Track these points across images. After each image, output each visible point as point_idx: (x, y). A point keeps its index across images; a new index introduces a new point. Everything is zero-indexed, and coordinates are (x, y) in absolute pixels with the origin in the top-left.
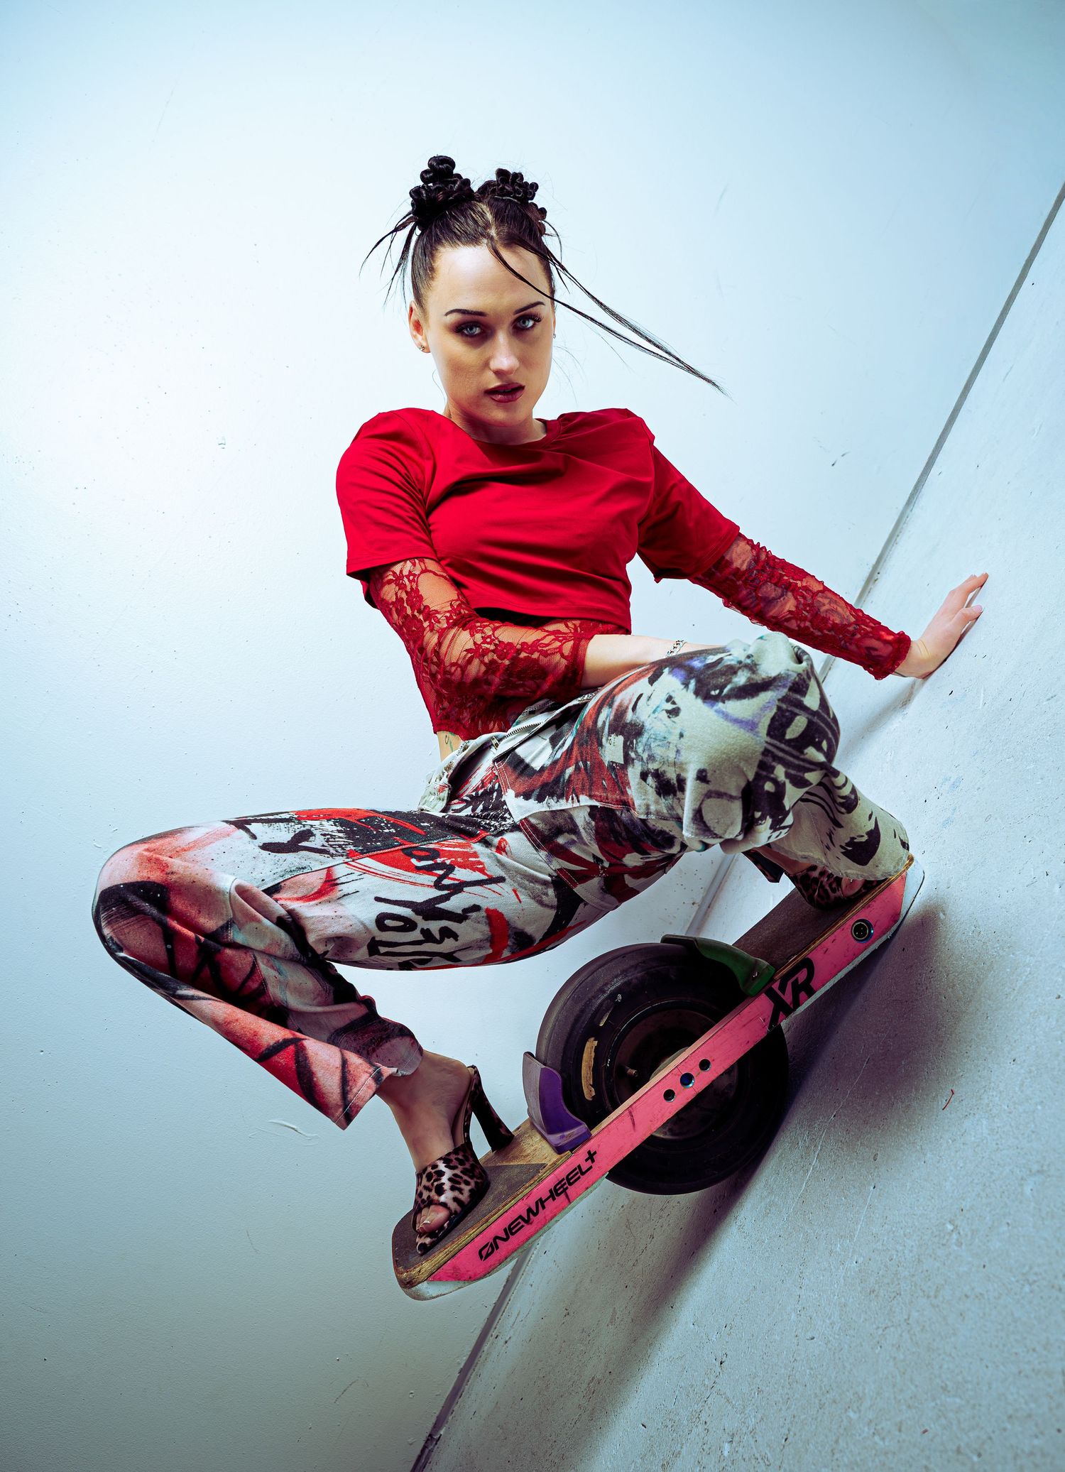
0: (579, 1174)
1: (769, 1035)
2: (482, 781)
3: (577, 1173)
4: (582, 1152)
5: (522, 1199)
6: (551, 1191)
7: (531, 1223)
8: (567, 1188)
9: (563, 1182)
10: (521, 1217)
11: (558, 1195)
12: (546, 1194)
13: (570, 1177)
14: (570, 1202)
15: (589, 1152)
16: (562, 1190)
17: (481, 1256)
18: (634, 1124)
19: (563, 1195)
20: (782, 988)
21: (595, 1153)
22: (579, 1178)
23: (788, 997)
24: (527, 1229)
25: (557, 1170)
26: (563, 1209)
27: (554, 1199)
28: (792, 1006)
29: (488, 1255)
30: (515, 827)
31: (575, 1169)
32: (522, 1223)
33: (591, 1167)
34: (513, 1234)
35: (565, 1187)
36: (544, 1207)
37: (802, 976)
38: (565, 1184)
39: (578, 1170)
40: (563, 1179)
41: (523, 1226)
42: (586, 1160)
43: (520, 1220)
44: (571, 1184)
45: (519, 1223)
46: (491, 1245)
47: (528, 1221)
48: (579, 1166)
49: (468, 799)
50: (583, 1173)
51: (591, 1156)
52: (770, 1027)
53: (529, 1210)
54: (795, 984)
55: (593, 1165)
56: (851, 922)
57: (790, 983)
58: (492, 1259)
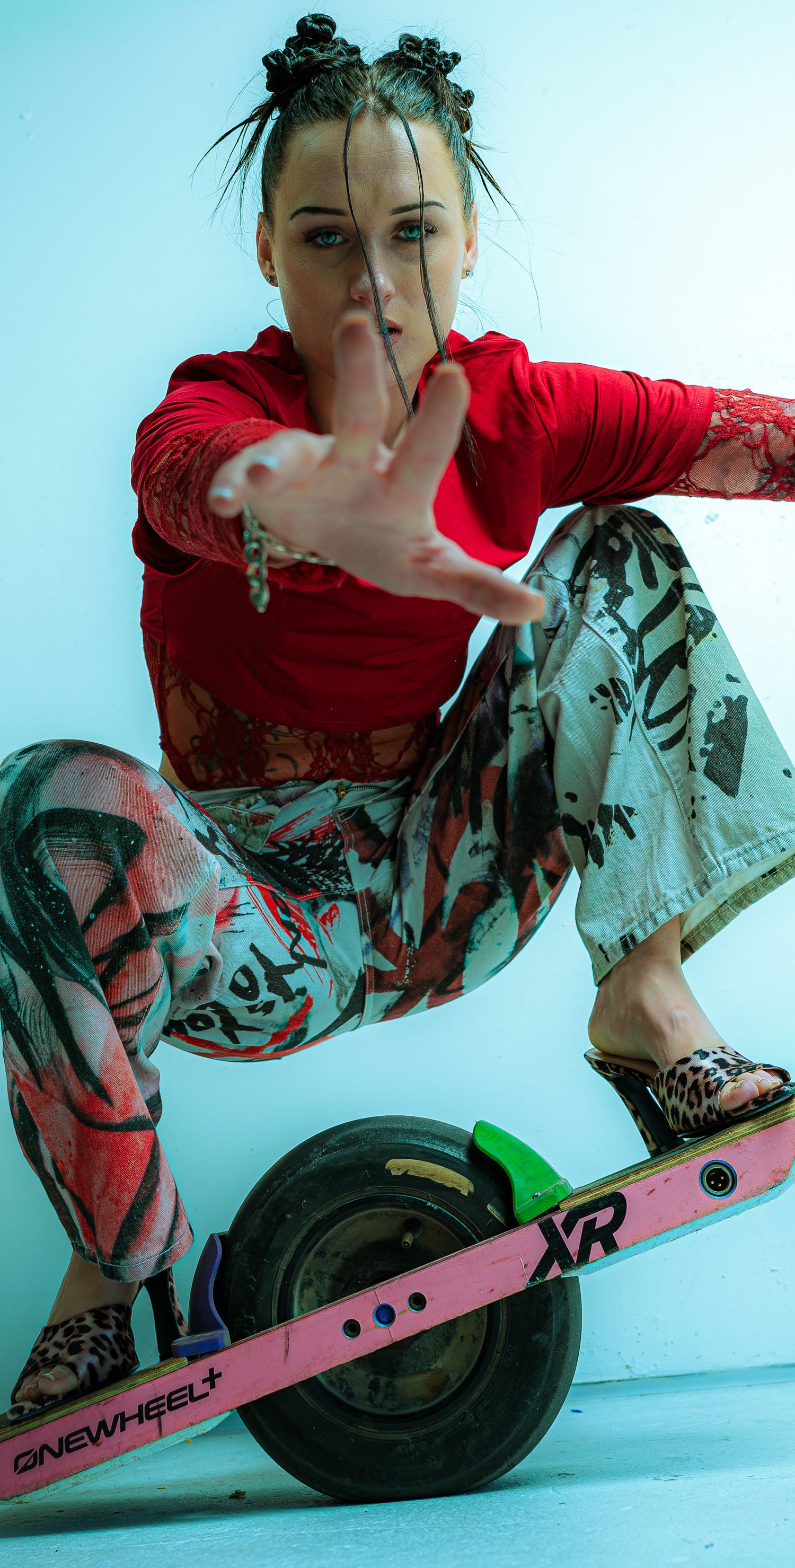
0: (187, 1399)
1: (528, 1291)
2: (312, 832)
3: (185, 1396)
4: (202, 1367)
5: (98, 1403)
6: (140, 1407)
7: (98, 1445)
8: (164, 1412)
9: (160, 1402)
10: (87, 1430)
11: (149, 1418)
12: (132, 1410)
13: (173, 1397)
14: (161, 1434)
15: (211, 1371)
16: (156, 1412)
17: (16, 1467)
18: (287, 1352)
19: (155, 1420)
20: (569, 1225)
21: (219, 1375)
22: (186, 1403)
23: (573, 1243)
24: (90, 1451)
25: (159, 1380)
26: (148, 1441)
27: (141, 1422)
28: (575, 1259)
29: (26, 1468)
30: (351, 898)
31: (185, 1388)
32: (87, 1440)
33: (207, 1395)
34: (69, 1451)
35: (162, 1409)
36: (123, 1429)
37: (604, 1217)
38: (163, 1405)
39: (187, 1391)
40: (163, 1397)
41: (85, 1445)
42: (204, 1381)
43: (85, 1434)
44: (171, 1408)
45: (82, 1438)
46: (35, 1456)
47: (95, 1440)
48: (191, 1386)
49: (287, 846)
50: (193, 1399)
51: (212, 1378)
52: (533, 1279)
53: (102, 1424)
54: (590, 1225)
55: (211, 1392)
56: (704, 1161)
57: (581, 1222)
58: (29, 1476)
